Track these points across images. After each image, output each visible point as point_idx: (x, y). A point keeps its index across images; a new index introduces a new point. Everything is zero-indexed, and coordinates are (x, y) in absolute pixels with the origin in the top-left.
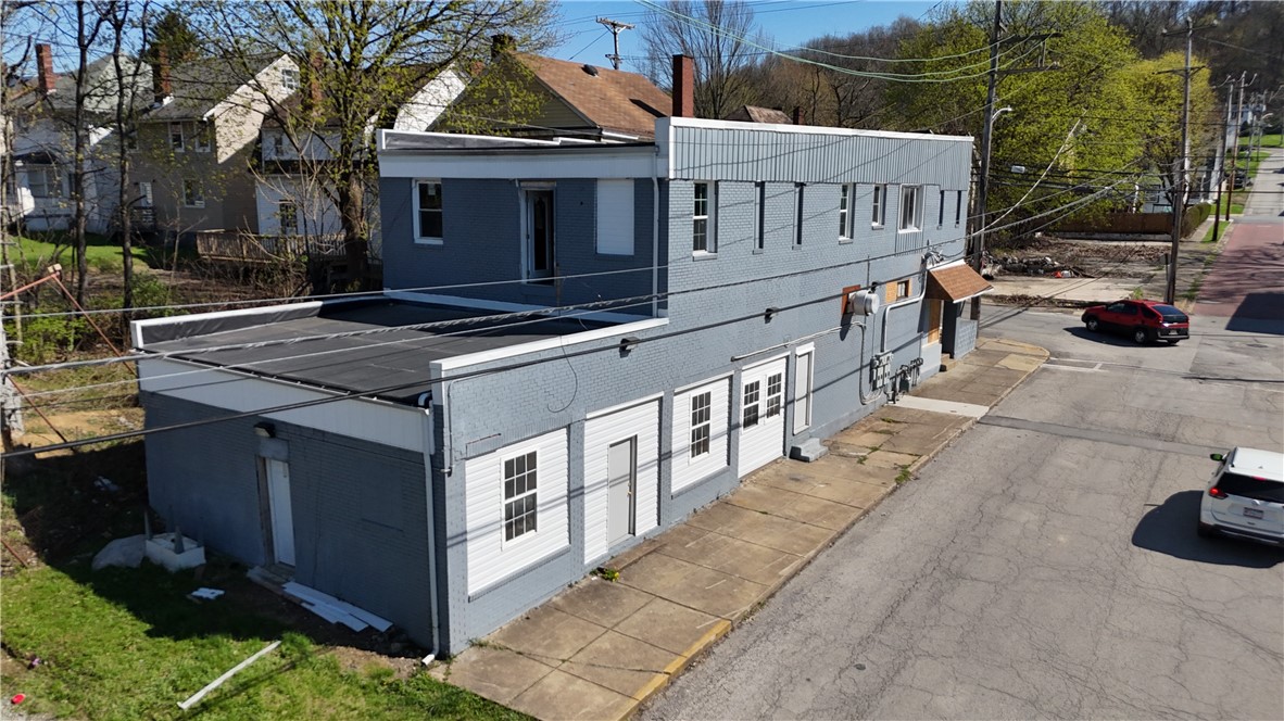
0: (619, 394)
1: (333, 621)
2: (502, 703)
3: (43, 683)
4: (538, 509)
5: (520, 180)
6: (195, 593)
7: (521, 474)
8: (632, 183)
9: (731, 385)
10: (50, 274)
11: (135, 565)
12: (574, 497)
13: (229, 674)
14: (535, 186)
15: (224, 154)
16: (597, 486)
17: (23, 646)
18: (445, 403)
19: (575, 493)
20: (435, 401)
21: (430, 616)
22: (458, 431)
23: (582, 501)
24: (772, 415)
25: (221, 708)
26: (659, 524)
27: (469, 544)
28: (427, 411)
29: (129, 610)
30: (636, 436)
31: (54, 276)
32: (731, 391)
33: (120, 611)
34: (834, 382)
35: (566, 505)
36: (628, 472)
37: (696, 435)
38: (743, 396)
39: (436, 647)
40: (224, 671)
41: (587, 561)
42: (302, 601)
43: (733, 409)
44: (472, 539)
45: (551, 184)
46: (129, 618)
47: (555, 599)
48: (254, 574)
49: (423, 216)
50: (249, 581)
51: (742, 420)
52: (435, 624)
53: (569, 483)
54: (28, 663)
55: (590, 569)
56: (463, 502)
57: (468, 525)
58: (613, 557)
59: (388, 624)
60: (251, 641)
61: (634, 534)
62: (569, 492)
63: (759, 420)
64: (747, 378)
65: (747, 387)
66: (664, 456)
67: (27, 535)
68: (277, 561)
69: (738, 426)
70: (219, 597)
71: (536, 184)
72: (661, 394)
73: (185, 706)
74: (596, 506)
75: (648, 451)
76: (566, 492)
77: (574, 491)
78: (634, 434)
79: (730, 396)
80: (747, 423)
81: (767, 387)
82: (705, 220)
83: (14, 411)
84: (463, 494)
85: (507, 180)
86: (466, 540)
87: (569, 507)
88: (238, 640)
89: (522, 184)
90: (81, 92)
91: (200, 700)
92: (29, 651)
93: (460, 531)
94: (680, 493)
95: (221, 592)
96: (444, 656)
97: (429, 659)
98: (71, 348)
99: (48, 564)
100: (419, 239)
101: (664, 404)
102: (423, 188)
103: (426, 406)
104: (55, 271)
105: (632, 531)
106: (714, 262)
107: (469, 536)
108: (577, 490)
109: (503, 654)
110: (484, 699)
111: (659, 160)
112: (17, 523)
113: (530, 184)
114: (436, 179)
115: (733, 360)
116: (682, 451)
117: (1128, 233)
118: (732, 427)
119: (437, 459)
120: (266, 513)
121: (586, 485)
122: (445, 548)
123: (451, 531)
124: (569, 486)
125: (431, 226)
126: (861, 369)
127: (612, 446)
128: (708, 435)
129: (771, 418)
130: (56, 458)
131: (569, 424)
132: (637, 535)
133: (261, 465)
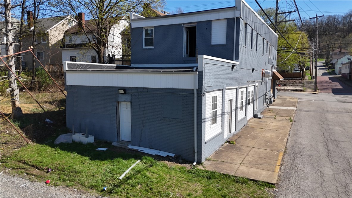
1: (154, 155)
2: (232, 175)
3: (56, 177)
4: (217, 116)
5: (184, 24)
6: (97, 149)
7: (214, 103)
8: (226, 21)
9: (246, 90)
10: (29, 49)
12: (223, 115)
13: (130, 169)
14: (189, 26)
16: (227, 113)
17: (42, 165)
18: (203, 70)
20: (199, 69)
23: (224, 117)
25: (135, 178)
26: (235, 130)
27: (206, 123)
28: (196, 73)
29: (78, 153)
30: (232, 99)
31: (30, 50)
32: (246, 92)
33: (74, 154)
34: (261, 97)
35: (221, 117)
37: (241, 104)
38: (248, 94)
39: (196, 160)
40: (128, 168)
41: (225, 138)
42: (138, 150)
43: (246, 98)
44: (207, 121)
45: (195, 24)
46: (79, 156)
47: (220, 149)
48: (114, 144)
49: (146, 39)
50: (114, 146)
51: (248, 102)
52: (196, 151)
53: (222, 109)
54: (46, 171)
55: (225, 141)
56: (205, 107)
57: (206, 116)
58: (229, 138)
59: (174, 155)
60: (130, 160)
61: (231, 132)
63: (250, 104)
64: (249, 89)
65: (249, 92)
66: (237, 108)
68: (121, 140)
70: (106, 150)
71: (189, 25)
72: (237, 87)
73: (121, 178)
74: (226, 120)
75: (234, 105)
76: (221, 113)
78: (231, 99)
79: (246, 94)
80: (248, 104)
81: (251, 94)
83: (17, 94)
86: (205, 121)
87: (222, 118)
88: (125, 160)
89: (184, 25)
90: (24, 7)
91: (125, 176)
92: (45, 167)
93: (204, 118)
94: (239, 121)
95: (107, 149)
96: (199, 163)
97: (195, 164)
99: (37, 143)
100: (144, 47)
101: (237, 91)
102: (147, 31)
103: (196, 71)
104: (31, 49)
106: (246, 49)
107: (206, 120)
108: (223, 113)
109: (218, 162)
110: (224, 174)
111: (237, 11)
112: (22, 132)
113: (187, 25)
114: (152, 27)
115: (248, 82)
116: (239, 108)
117: (290, 78)
118: (246, 104)
119: (199, 90)
121: (225, 112)
122: (201, 123)
123: (203, 116)
124: (222, 111)
125: (149, 42)
126: (264, 95)
127: (228, 100)
128: (243, 105)
129: (252, 104)
130: (28, 114)
131: (223, 89)
132: (232, 133)
133: (117, 106)
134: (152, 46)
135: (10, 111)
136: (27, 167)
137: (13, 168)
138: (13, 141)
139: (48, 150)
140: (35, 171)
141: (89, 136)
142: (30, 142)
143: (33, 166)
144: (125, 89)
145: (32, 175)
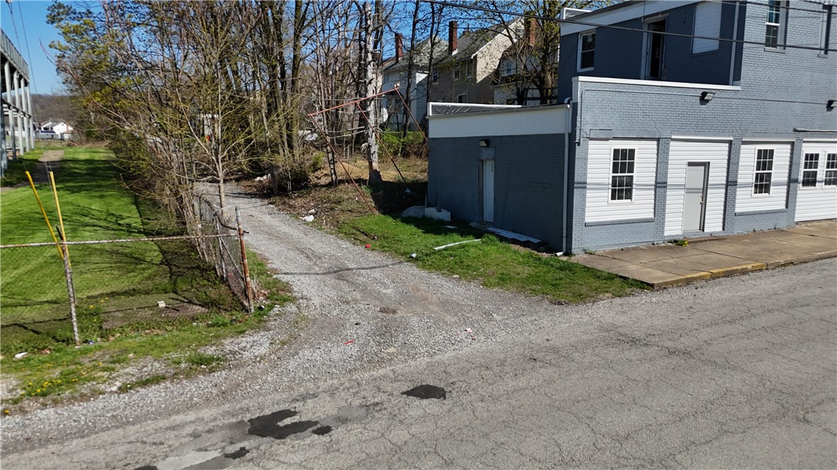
0: (699, 130)
1: (510, 238)
3: (378, 243)
4: (634, 187)
5: (646, 16)
7: (623, 161)
8: (720, 7)
9: (792, 150)
11: (419, 217)
12: (659, 187)
13: (457, 243)
14: (654, 19)
15: (479, 79)
16: (677, 187)
17: (372, 233)
18: (579, 101)
19: (660, 185)
20: (574, 101)
21: (562, 230)
22: (587, 121)
23: (665, 192)
24: (829, 184)
26: (723, 230)
27: (588, 191)
28: (569, 106)
29: (415, 226)
30: (709, 163)
31: (396, 89)
32: (792, 154)
35: (653, 191)
36: (702, 187)
37: (759, 177)
38: (803, 161)
39: (564, 249)
40: (455, 242)
41: (666, 234)
42: (495, 232)
43: (793, 168)
44: (590, 189)
46: (415, 228)
47: (641, 247)
49: (583, 55)
50: (470, 226)
51: (801, 178)
52: (564, 235)
53: (656, 177)
54: (373, 238)
55: (668, 239)
56: (586, 164)
57: (588, 179)
58: (686, 238)
59: (539, 241)
61: (703, 230)
62: (656, 183)
63: (817, 184)
64: (808, 149)
65: (807, 155)
66: (731, 184)
67: (375, 204)
68: (484, 221)
69: (796, 181)
70: (454, 229)
71: (655, 17)
72: (732, 139)
73: (437, 248)
74: (675, 200)
75: (718, 175)
76: (653, 183)
77: (659, 183)
78: (707, 161)
79: (791, 158)
80: (806, 183)
81: (826, 161)
82: (777, 27)
83: (375, 152)
84: (586, 159)
85: (636, 19)
86: (585, 188)
87: (655, 193)
89: (646, 19)
91: (443, 248)
92: (374, 234)
93: (583, 181)
94: (742, 214)
96: (568, 252)
97: (559, 254)
98: (399, 155)
99: (383, 214)
100: (579, 70)
101: (733, 147)
102: (585, 39)
103: (569, 103)
105: (702, 228)
106: (782, 56)
107: (588, 187)
108: (662, 183)
109: (604, 258)
112: (372, 200)
114: (593, 30)
115: (795, 130)
116: (746, 185)
118: (792, 181)
119: (572, 135)
120: (481, 192)
121: (669, 183)
122: (573, 188)
123: (577, 179)
124: (656, 179)
127: (690, 164)
128: (770, 180)
129: (828, 186)
130: (389, 182)
131: (659, 139)
132: (705, 231)
133: (480, 166)
134: (592, 66)
135: (366, 176)
136: (358, 233)
137: (346, 233)
138: (359, 209)
139: (388, 221)
140: (363, 237)
141: (442, 210)
142: (377, 213)
143: (363, 233)
144: (488, 140)
145: (358, 240)
